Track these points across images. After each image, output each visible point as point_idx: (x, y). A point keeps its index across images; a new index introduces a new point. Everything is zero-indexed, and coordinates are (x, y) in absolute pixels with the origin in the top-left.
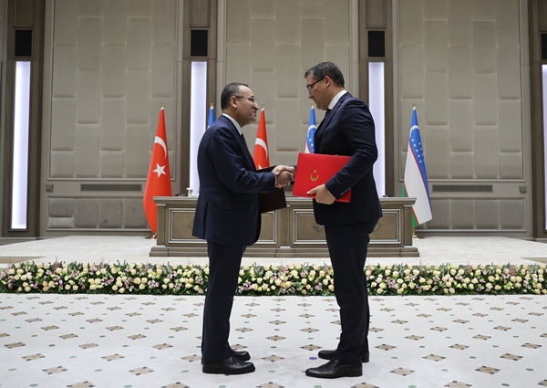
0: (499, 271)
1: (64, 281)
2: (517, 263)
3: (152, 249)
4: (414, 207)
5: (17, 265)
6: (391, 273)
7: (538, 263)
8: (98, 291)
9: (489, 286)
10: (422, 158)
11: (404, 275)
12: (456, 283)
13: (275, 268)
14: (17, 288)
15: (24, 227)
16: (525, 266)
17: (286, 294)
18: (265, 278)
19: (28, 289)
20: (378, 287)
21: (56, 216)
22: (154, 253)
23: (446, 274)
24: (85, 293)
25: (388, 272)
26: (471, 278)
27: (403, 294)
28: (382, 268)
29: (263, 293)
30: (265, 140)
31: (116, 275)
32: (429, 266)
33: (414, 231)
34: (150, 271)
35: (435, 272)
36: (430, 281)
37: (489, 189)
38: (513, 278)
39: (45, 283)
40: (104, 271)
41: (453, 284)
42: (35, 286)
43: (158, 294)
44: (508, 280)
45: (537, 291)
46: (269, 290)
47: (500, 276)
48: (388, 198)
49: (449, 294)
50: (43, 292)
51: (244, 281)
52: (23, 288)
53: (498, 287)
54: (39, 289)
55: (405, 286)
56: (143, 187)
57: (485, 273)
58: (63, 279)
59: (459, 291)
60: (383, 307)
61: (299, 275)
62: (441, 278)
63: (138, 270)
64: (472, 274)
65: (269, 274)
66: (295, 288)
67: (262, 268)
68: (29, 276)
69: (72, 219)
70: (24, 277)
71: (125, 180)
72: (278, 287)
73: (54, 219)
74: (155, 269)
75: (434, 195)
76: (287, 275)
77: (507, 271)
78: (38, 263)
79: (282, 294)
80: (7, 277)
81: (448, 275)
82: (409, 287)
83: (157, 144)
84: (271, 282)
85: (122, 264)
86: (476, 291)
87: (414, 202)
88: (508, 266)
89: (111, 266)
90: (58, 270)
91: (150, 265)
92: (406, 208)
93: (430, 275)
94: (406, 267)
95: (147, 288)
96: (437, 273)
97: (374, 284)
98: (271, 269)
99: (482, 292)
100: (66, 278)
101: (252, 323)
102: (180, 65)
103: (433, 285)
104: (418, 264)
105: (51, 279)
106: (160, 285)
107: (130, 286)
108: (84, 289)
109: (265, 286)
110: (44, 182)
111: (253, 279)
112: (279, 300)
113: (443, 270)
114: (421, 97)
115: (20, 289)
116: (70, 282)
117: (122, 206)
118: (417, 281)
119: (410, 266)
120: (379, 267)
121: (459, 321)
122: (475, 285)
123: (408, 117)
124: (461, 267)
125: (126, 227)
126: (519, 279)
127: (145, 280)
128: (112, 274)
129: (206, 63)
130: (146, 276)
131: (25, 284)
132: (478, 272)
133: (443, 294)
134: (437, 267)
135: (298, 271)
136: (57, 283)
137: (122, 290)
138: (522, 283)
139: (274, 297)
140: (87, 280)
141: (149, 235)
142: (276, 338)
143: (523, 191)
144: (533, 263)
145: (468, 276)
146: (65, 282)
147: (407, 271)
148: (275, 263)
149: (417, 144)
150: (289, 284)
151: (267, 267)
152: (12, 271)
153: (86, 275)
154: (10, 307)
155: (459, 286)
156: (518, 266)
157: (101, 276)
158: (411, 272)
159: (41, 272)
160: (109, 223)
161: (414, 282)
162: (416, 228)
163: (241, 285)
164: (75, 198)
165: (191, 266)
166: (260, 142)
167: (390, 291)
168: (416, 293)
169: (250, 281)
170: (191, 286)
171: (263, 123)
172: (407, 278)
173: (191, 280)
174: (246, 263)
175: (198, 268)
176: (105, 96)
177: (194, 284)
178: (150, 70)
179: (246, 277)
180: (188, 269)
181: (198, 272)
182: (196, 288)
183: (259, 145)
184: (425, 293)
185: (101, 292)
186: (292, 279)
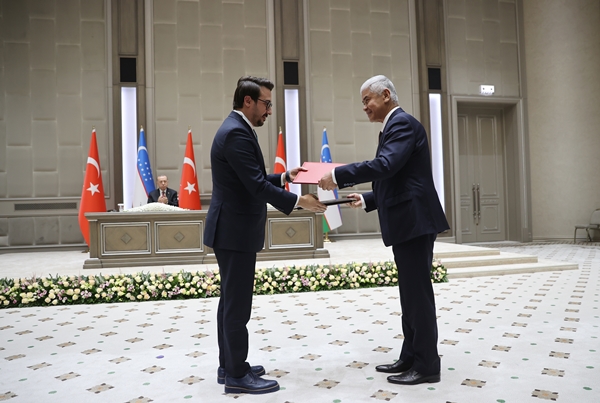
3: (86, 262)
4: (325, 214)
6: (305, 273)
8: (31, 304)
9: (388, 279)
11: (316, 274)
12: (360, 278)
13: (201, 273)
17: (212, 296)
18: (192, 283)
20: (293, 285)
22: (87, 266)
23: (351, 271)
24: (17, 306)
25: (302, 272)
26: (373, 273)
27: (315, 290)
28: (297, 268)
29: (191, 296)
30: (193, 159)
31: (49, 288)
32: (337, 265)
33: (327, 235)
34: (83, 282)
35: (342, 270)
36: (339, 278)
40: (36, 285)
41: (358, 279)
43: (92, 303)
46: (196, 293)
49: (355, 288)
51: (173, 287)
55: (317, 283)
56: (78, 205)
57: (384, 269)
59: (363, 285)
60: (298, 303)
62: (347, 274)
63: (71, 282)
64: (373, 270)
65: (196, 279)
67: (189, 274)
69: (7, 237)
71: (60, 199)
72: (205, 291)
74: (87, 280)
76: (212, 279)
79: (208, 297)
81: (353, 272)
82: (320, 285)
83: (90, 165)
84: (198, 286)
85: (54, 277)
86: (376, 284)
89: (44, 279)
91: (82, 277)
93: (339, 273)
94: (318, 266)
95: (80, 298)
96: (344, 271)
97: (290, 283)
98: (198, 275)
99: (382, 285)
101: (179, 324)
102: (110, 90)
103: (341, 282)
104: (328, 264)
106: (93, 295)
107: (63, 298)
108: (16, 303)
109: (193, 290)
111: (182, 285)
112: (206, 302)
113: (349, 268)
114: (330, 120)
117: (57, 223)
118: (327, 278)
119: (321, 266)
120: (294, 268)
121: (361, 310)
122: (376, 279)
124: (364, 264)
125: (63, 243)
127: (77, 291)
128: (45, 288)
129: (135, 89)
130: (79, 287)
132: (378, 268)
133: (350, 288)
134: (344, 265)
137: (55, 302)
139: (201, 299)
140: (18, 295)
141: (85, 249)
145: (370, 271)
147: (318, 271)
148: (201, 269)
151: (194, 273)
153: (18, 290)
155: (363, 280)
157: (33, 290)
158: (322, 271)
160: (46, 240)
161: (325, 279)
163: (170, 290)
164: (9, 217)
165: (122, 275)
166: (188, 161)
167: (304, 289)
168: (327, 289)
169: (179, 286)
170: (123, 294)
171: (190, 144)
172: (319, 276)
173: (123, 288)
174: (174, 270)
175: (130, 277)
176: (36, 119)
177: (126, 292)
178: (81, 95)
179: (175, 282)
180: (120, 278)
181: (129, 280)
182: (128, 296)
183: (187, 164)
184: (334, 288)
185: (34, 305)
186: (217, 282)
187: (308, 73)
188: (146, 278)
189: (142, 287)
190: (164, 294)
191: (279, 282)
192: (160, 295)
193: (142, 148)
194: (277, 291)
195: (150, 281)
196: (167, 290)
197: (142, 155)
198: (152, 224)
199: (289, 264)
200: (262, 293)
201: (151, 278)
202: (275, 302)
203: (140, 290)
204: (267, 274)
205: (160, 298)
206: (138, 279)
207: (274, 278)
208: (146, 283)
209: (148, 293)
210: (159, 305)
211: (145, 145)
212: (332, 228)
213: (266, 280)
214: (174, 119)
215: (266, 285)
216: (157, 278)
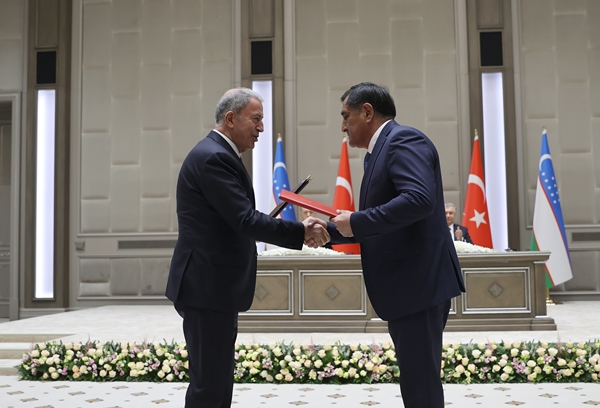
1: (98, 366)
4: (548, 263)
5: (42, 345)
6: (520, 353)
8: (141, 378)
10: (557, 197)
11: (537, 356)
13: (365, 347)
14: (42, 374)
15: (50, 295)
17: (380, 381)
18: (352, 361)
19: (55, 375)
20: (501, 371)
21: (88, 281)
23: (594, 353)
24: (124, 380)
25: (514, 352)
27: (536, 381)
28: (507, 346)
29: (350, 380)
30: (349, 179)
31: (163, 358)
32: (570, 343)
33: (548, 293)
35: (579, 352)
36: (573, 364)
39: (75, 368)
40: (147, 352)
42: (63, 372)
46: (357, 376)
48: (513, 253)
50: (74, 380)
51: (324, 365)
52: (50, 374)
54: (68, 376)
55: (538, 370)
58: (97, 363)
60: (510, 400)
62: (587, 359)
65: (357, 356)
66: (392, 373)
67: (347, 348)
68: (56, 359)
69: (108, 285)
70: (50, 361)
71: (172, 234)
72: (370, 373)
73: (86, 284)
75: (574, 246)
76: (380, 356)
78: (67, 344)
79: (374, 382)
80: (30, 360)
82: (543, 373)
84: (360, 365)
85: (170, 344)
87: (547, 257)
89: (156, 346)
90: (91, 351)
92: (537, 266)
93: (573, 356)
94: (540, 344)
96: (582, 353)
97: (496, 368)
98: (359, 349)
100: (101, 362)
103: (576, 370)
104: (555, 341)
105: (83, 363)
107: (179, 371)
108: (124, 376)
109: (352, 372)
110: (74, 240)
111: (337, 362)
112: (371, 390)
113: (590, 349)
114: (553, 117)
115: (45, 375)
116: (106, 366)
118: (554, 363)
119: (545, 343)
120: (502, 345)
123: (536, 144)
128: (157, 357)
129: (270, 83)
131: (51, 369)
133: (591, 381)
134: (582, 343)
136: (90, 368)
137: (170, 376)
139: (364, 386)
140: (126, 364)
146: (100, 367)
147: (540, 351)
148: (365, 340)
149: (550, 179)
150: (384, 368)
151: (354, 346)
152: (35, 353)
153: (126, 358)
154: (34, 399)
157: (143, 360)
158: (547, 352)
159: (70, 354)
160: (154, 289)
161: (551, 365)
162: (551, 290)
163: (321, 369)
164: (111, 258)
165: (256, 345)
166: (341, 182)
167: (518, 377)
168: (554, 381)
169: (333, 364)
170: (256, 371)
172: (541, 359)
173: (257, 363)
174: (327, 341)
175: (266, 347)
176: (146, 129)
177: (261, 369)
178: (201, 94)
179: (328, 359)
180: (253, 348)
181: (265, 353)
182: (264, 374)
183: (340, 187)
184: (566, 379)
185: (145, 380)
186: (387, 362)
187: (518, 47)
188: (288, 350)
189: (282, 363)
190: (312, 375)
191: (479, 366)
192: (307, 376)
193: (279, 164)
194: (475, 378)
195: (293, 355)
196: (317, 370)
197: (279, 174)
198: (296, 274)
199: (495, 338)
200: (453, 381)
201: (295, 352)
202: (473, 396)
203: (280, 368)
204: (461, 352)
205: (306, 380)
206: (278, 352)
207: (472, 359)
208: (288, 358)
209: (291, 372)
210: (306, 390)
211: (284, 160)
212: (557, 282)
213: (460, 362)
214: (323, 123)
215: (460, 369)
216: (303, 351)
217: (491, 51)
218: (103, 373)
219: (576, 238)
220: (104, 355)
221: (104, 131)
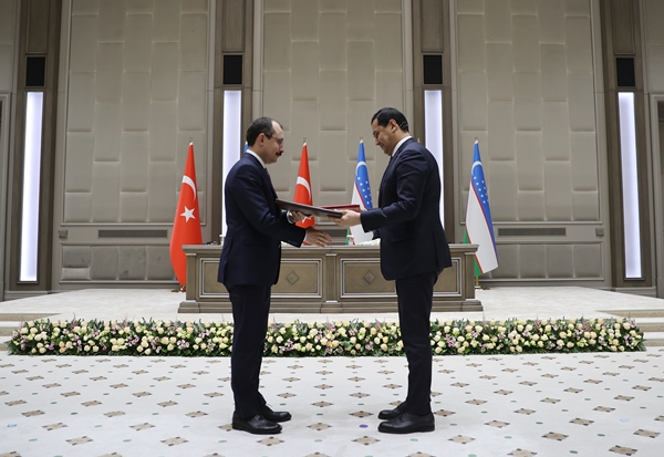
0: (571, 326)
1: (83, 341)
2: (591, 317)
3: (181, 305)
4: (477, 254)
5: (31, 324)
6: (451, 330)
7: (614, 317)
8: (121, 353)
9: (561, 343)
10: (486, 198)
11: (466, 332)
12: (523, 340)
13: (320, 325)
14: (31, 349)
15: (34, 279)
16: (601, 321)
17: (333, 355)
18: (309, 337)
19: (42, 350)
20: (436, 346)
21: (70, 267)
22: (183, 309)
23: (512, 330)
24: (107, 354)
25: (447, 329)
26: (541, 334)
27: (464, 354)
28: (441, 324)
29: (307, 354)
30: (308, 178)
31: (141, 335)
32: (493, 322)
33: (477, 280)
34: (179, 329)
35: (500, 329)
36: (495, 339)
37: (562, 232)
38: (587, 334)
39: (61, 344)
40: (128, 330)
41: (520, 341)
42: (51, 347)
43: (189, 355)
44: (582, 336)
45: (614, 348)
46: (313, 350)
47: (573, 331)
49: (516, 352)
50: (60, 354)
51: (285, 341)
52: (38, 349)
53: (570, 344)
54: (55, 351)
55: (466, 344)
56: (169, 234)
57: (556, 329)
58: (82, 339)
59: (527, 350)
60: (442, 369)
61: (347, 333)
62: (507, 335)
63: (166, 329)
64: (541, 330)
65: (313, 332)
66: (343, 348)
67: (305, 325)
68: (44, 335)
69: (89, 269)
70: (38, 337)
71: (148, 225)
72: (324, 347)
73: (68, 269)
74: (185, 327)
75: (499, 240)
76: (333, 333)
77: (580, 326)
78: (54, 321)
79: (328, 355)
80: (19, 336)
81: (515, 332)
82: (471, 346)
83: (185, 184)
84: (316, 341)
85: (148, 322)
86: (545, 349)
87: (476, 249)
88: (582, 320)
89: (136, 324)
90: (77, 329)
91: (179, 323)
92: (468, 256)
93: (495, 332)
94: (468, 322)
95: (176, 349)
96: (502, 330)
98: (315, 327)
99: (553, 350)
100: (85, 338)
101: (295, 388)
102: (211, 94)
103: (498, 344)
104: (481, 320)
105: (68, 339)
106: (191, 346)
107: (156, 347)
108: (106, 350)
109: (309, 346)
110: (57, 228)
111: (296, 338)
112: (325, 362)
113: (509, 326)
114: (484, 130)
115: (34, 350)
116: (90, 342)
117: (145, 254)
118: (479, 339)
119: (472, 321)
120: (437, 323)
121: (526, 383)
122: (545, 342)
123: (469, 152)
124: (529, 322)
125: (150, 279)
126: (594, 335)
127: (173, 339)
128: (137, 334)
129: (240, 92)
130: (175, 335)
131: (39, 345)
132: (548, 328)
133: (509, 353)
134: (503, 323)
135: (346, 328)
136: (75, 344)
137: (148, 351)
138: (597, 339)
139: (319, 358)
140: (108, 340)
141: (176, 288)
142: (322, 404)
143: (599, 234)
144: (609, 316)
145: (537, 332)
146: (84, 343)
147: (469, 328)
148: (320, 319)
149: (480, 183)
150: (336, 343)
151: (311, 325)
152: (25, 330)
153: (108, 335)
154: (24, 371)
155: (527, 343)
156: (593, 321)
157: (124, 336)
158: (474, 329)
159: (57, 330)
160: (131, 274)
161: (477, 339)
162: (480, 278)
163: (282, 344)
164: (92, 245)
165: (224, 323)
166: (301, 181)
167: (450, 351)
168: (479, 353)
169: (292, 339)
170: (225, 346)
171: (305, 159)
172: (469, 335)
173: (226, 340)
174: (287, 320)
176: (127, 130)
177: (229, 344)
178: (177, 99)
179: (288, 335)
180: (223, 326)
183: (300, 186)
184: (489, 352)
185: (125, 354)
186: (339, 338)
187: (455, 69)
190: (274, 349)
192: (269, 350)
196: (278, 344)
200: (394, 354)
205: (268, 353)
210: (268, 362)
212: (485, 271)
217: (433, 71)
218: (87, 348)
219: (502, 233)
220: (88, 332)
221: (88, 131)
